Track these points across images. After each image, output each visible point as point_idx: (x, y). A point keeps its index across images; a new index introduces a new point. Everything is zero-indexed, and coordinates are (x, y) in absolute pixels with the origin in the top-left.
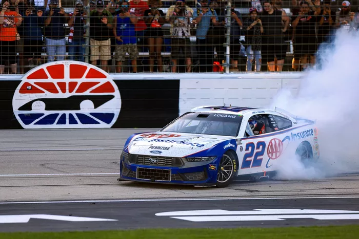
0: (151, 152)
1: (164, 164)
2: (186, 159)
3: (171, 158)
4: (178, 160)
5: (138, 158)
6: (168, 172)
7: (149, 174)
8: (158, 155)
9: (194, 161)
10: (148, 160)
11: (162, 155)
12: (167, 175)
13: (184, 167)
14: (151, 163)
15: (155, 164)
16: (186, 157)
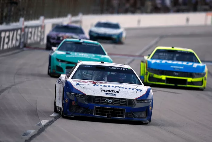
0: (107, 94)
1: (119, 104)
2: (137, 100)
3: (125, 99)
4: (130, 101)
5: (94, 98)
6: (122, 110)
7: (106, 112)
8: (114, 97)
9: (141, 103)
10: (105, 101)
11: (117, 97)
12: (122, 113)
13: (136, 107)
14: (108, 103)
15: (111, 103)
16: (136, 99)
